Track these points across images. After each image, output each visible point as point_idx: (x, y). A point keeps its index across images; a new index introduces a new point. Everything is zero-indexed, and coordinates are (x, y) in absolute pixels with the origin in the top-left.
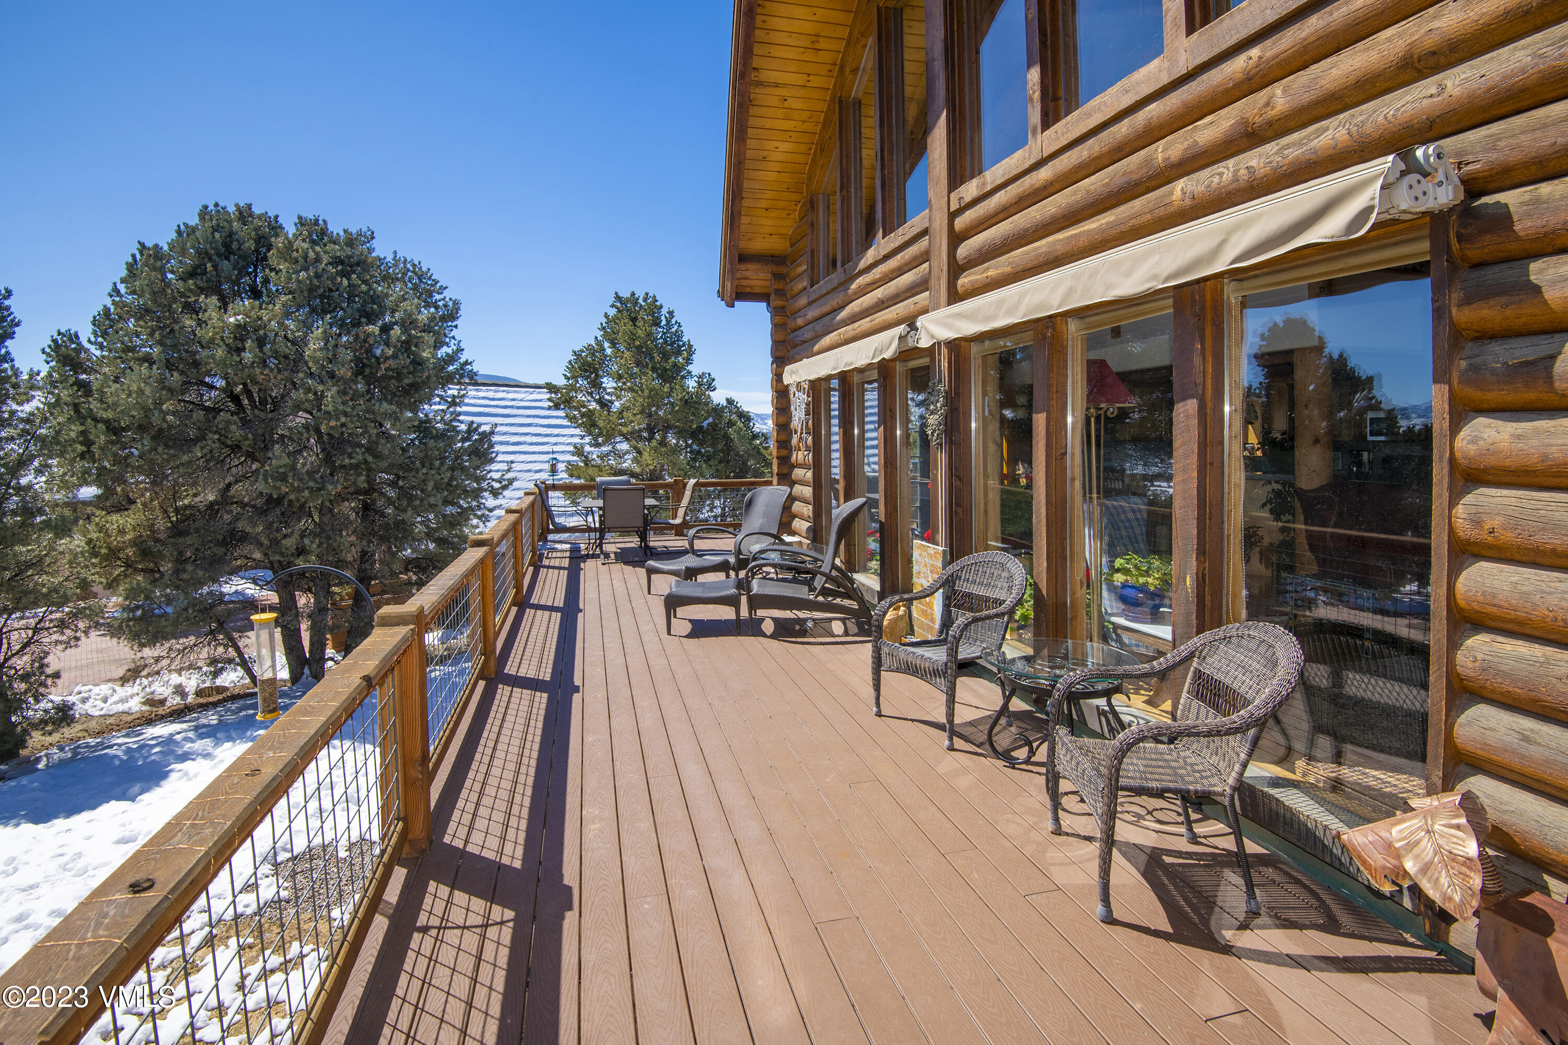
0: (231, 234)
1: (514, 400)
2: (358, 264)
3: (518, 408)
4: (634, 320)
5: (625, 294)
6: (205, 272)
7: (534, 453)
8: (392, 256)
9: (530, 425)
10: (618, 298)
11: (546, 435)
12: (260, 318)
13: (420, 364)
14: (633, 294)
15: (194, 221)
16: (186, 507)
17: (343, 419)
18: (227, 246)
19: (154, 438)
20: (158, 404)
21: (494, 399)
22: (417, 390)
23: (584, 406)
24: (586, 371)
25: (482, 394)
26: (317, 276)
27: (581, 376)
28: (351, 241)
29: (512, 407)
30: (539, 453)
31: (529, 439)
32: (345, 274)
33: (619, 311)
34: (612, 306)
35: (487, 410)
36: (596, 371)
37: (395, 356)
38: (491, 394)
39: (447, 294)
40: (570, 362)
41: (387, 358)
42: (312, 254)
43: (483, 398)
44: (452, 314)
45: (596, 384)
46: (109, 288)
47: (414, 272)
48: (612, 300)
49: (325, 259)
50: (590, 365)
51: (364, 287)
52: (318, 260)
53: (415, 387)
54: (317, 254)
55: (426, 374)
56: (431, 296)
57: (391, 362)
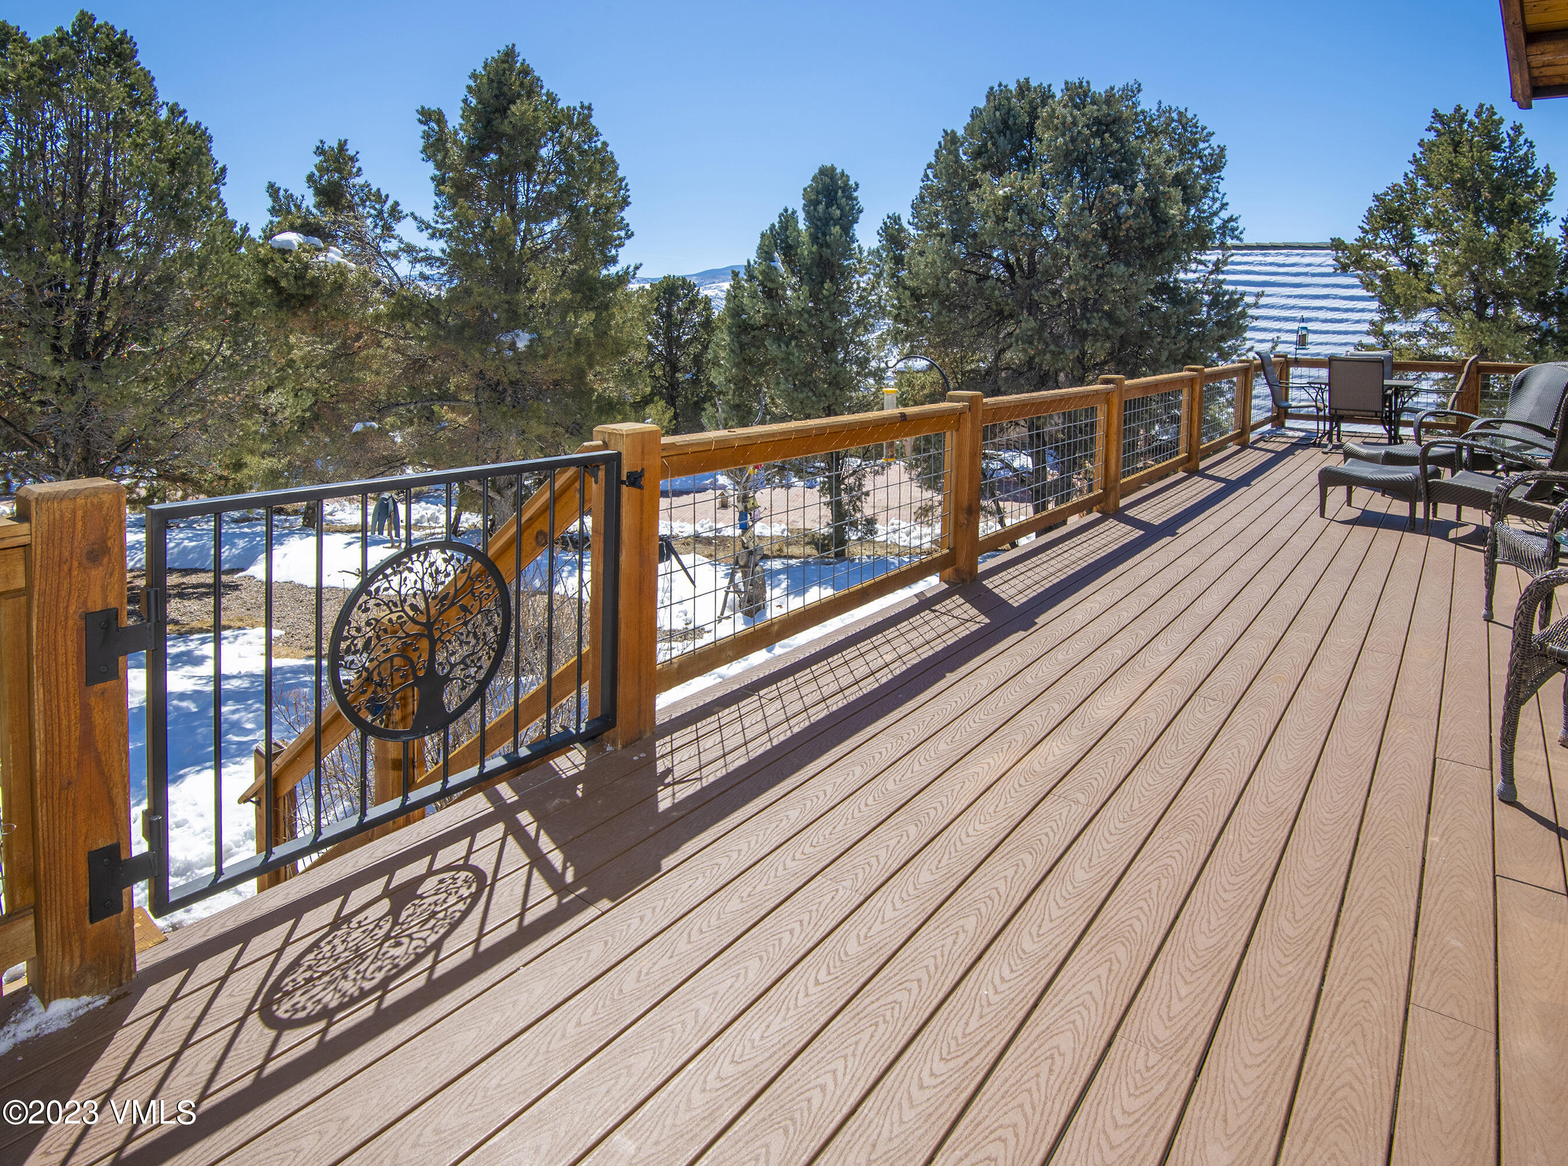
0: (1010, 110)
1: (1309, 265)
2: (1114, 122)
3: (1314, 275)
4: (1456, 145)
5: (1447, 111)
6: (987, 151)
7: (1327, 332)
8: (1156, 107)
9: (1326, 297)
10: (1437, 116)
11: (1347, 310)
12: (1022, 188)
13: (1165, 222)
14: (1458, 109)
15: (982, 104)
16: (972, 371)
17: (1082, 283)
18: (1005, 122)
19: (942, 303)
20: (945, 273)
21: (1284, 265)
22: (1161, 251)
23: (1381, 268)
24: (1390, 220)
25: (1269, 259)
26: (1073, 140)
27: (1383, 228)
28: (1110, 98)
29: (1306, 274)
30: (1334, 332)
31: (1322, 314)
32: (1099, 134)
33: (1439, 134)
34: (1429, 130)
35: (1273, 279)
36: (1404, 219)
37: (1136, 215)
38: (1280, 259)
39: (1214, 142)
40: (1370, 210)
41: (1128, 218)
42: (1069, 119)
43: (1271, 264)
44: (1215, 165)
45: (1407, 239)
46: (921, 175)
47: (1179, 121)
48: (1428, 121)
49: (1082, 121)
50: (1396, 211)
51: (1116, 146)
52: (1075, 123)
53: (1160, 248)
54: (1074, 117)
55: (1170, 233)
56: (1195, 146)
57: (1131, 222)
